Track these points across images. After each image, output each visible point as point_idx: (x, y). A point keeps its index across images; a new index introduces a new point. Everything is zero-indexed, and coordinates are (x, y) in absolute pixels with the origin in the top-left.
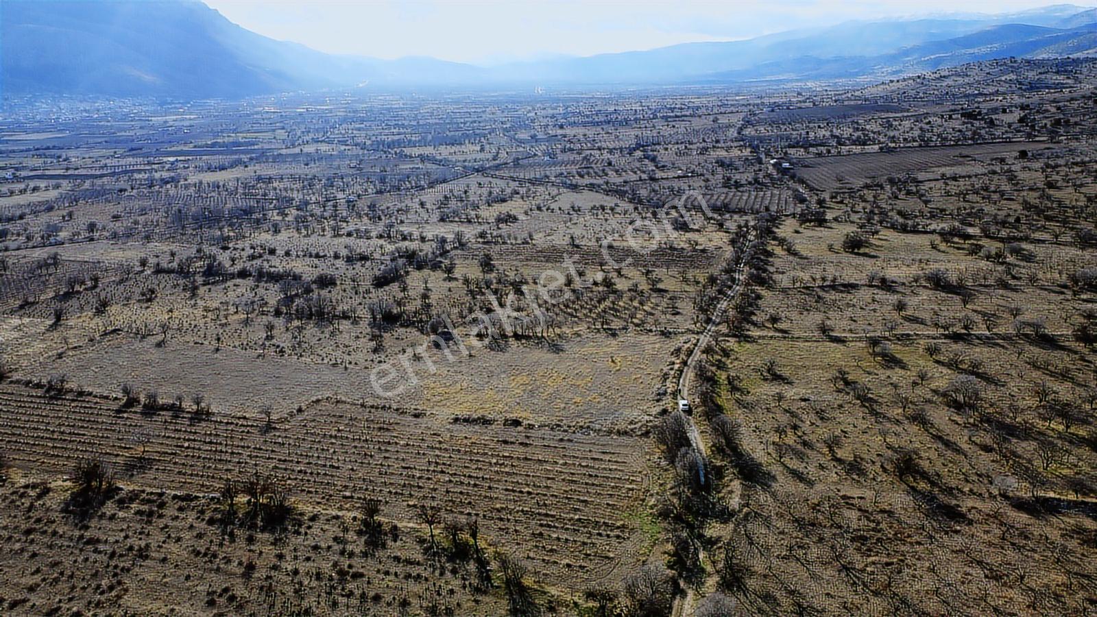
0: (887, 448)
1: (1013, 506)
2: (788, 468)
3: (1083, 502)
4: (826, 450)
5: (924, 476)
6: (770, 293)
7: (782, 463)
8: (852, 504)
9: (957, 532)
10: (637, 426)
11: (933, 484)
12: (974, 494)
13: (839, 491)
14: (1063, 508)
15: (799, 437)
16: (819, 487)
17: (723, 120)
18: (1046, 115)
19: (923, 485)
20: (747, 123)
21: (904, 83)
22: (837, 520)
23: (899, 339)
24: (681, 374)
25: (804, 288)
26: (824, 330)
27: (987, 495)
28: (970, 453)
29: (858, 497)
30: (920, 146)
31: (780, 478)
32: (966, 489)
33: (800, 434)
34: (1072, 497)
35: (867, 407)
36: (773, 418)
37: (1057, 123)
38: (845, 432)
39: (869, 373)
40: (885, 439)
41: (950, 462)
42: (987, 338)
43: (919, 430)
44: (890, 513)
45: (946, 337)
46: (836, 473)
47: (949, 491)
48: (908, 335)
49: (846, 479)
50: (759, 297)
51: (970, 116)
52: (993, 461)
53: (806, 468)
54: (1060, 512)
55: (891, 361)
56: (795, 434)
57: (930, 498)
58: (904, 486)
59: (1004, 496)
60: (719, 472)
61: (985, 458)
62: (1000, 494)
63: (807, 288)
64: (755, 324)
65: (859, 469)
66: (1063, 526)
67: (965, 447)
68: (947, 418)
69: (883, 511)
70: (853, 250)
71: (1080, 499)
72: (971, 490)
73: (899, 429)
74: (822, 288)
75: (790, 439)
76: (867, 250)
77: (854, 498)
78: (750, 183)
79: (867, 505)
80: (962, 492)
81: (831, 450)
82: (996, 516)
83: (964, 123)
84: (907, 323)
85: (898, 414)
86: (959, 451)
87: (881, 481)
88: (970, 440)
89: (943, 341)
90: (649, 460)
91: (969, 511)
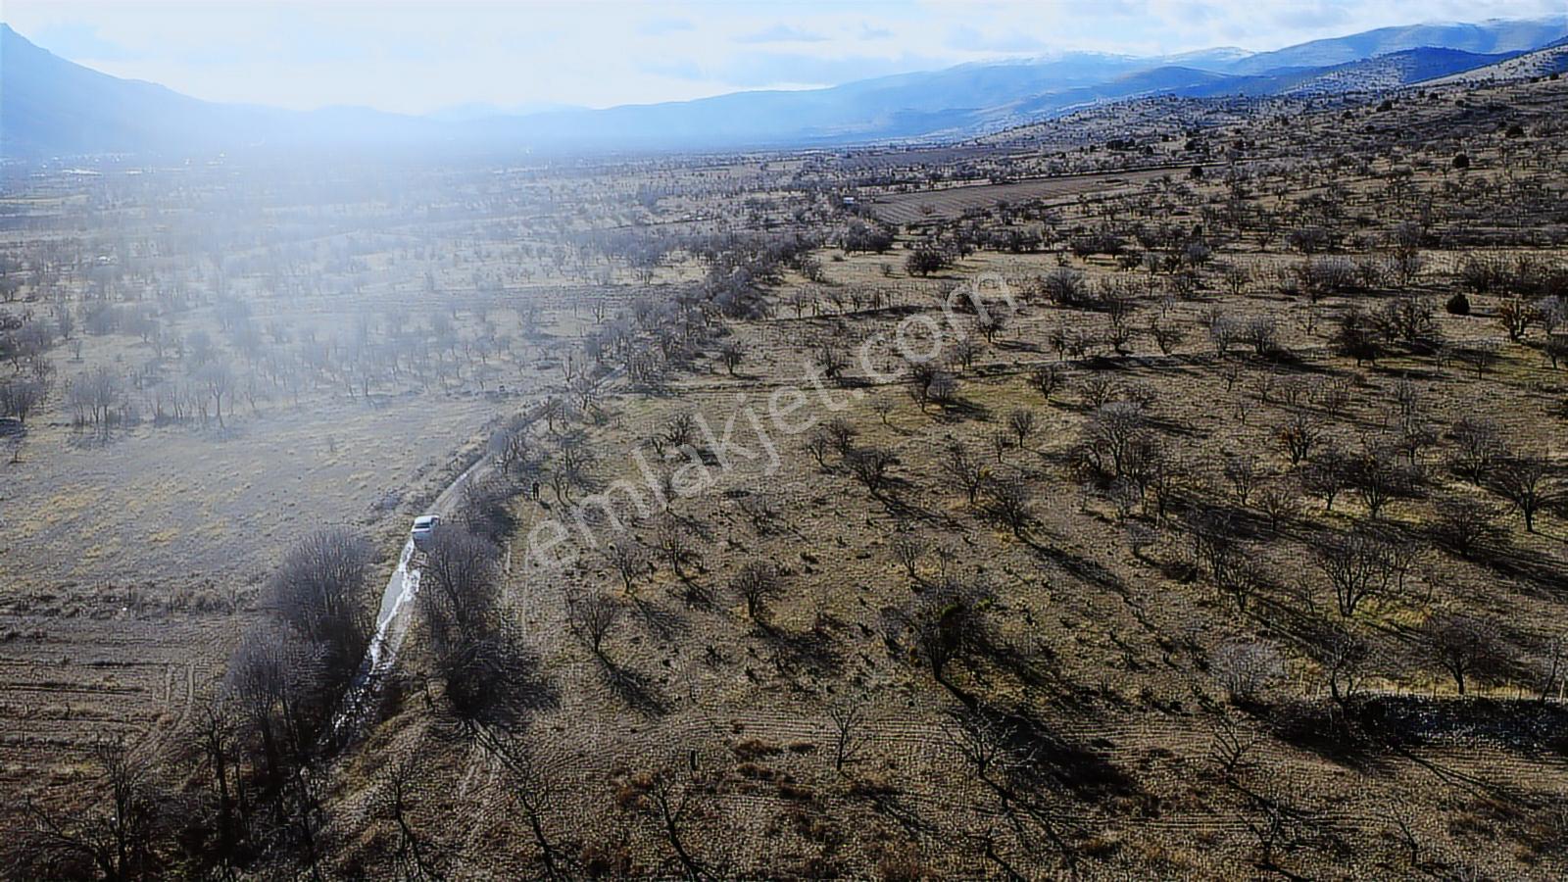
0: (916, 590)
1: (1277, 736)
2: (612, 667)
3: (1482, 703)
4: (742, 610)
5: (1009, 659)
7: (600, 655)
8: (766, 775)
9: (1104, 852)
11: (1031, 680)
12: (1156, 705)
13: (738, 729)
14: (1428, 728)
15: (686, 580)
16: (675, 724)
17: (774, 168)
18: (1223, 139)
19: (1003, 690)
20: (812, 169)
21: (1032, 128)
23: (982, 375)
24: (471, 464)
25: (819, 317)
26: (831, 368)
27: (1193, 707)
28: (1135, 586)
29: (794, 748)
30: (1050, 176)
31: (571, 700)
32: (1132, 692)
33: (688, 573)
34: (1446, 689)
35: (883, 499)
36: (639, 539)
37: (1239, 145)
38: (813, 561)
39: (905, 433)
40: (912, 570)
41: (1085, 614)
42: (1162, 362)
43: (1006, 540)
44: (883, 796)
45: (1078, 365)
46: (750, 673)
47: (1078, 701)
48: (1002, 367)
49: (773, 688)
51: (1117, 145)
52: (1202, 604)
53: (666, 663)
54: (1418, 742)
55: (958, 410)
56: (679, 573)
57: (1018, 728)
58: (944, 697)
59: (1246, 703)
60: (393, 697)
61: (1180, 597)
62: (1234, 701)
63: (825, 317)
64: (694, 370)
65: (822, 657)
66: (1445, 793)
67: (1124, 572)
68: (1077, 510)
69: (861, 792)
70: (925, 273)
71: (1473, 690)
72: (1146, 695)
73: (954, 540)
74: (853, 316)
75: (658, 587)
76: (949, 273)
77: (777, 751)
79: (817, 773)
80: (1118, 701)
81: (756, 607)
82: (1229, 775)
83: (1111, 154)
84: (1002, 353)
85: (956, 509)
86: (1109, 584)
87: (879, 687)
88: (1136, 554)
89: (1073, 372)
91: (1144, 764)
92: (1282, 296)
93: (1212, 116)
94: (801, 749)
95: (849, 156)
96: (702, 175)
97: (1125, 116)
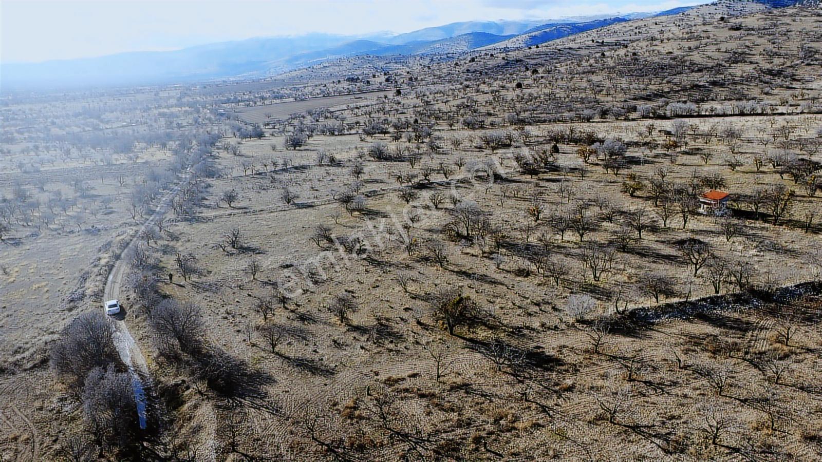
0: (413, 298)
2: (288, 358)
3: (668, 305)
4: (335, 319)
6: (222, 182)
7: (277, 354)
8: (406, 390)
9: (570, 389)
10: (27, 354)
12: (549, 328)
13: (377, 374)
14: (653, 318)
15: (292, 311)
16: (345, 376)
18: (402, 76)
19: (483, 334)
20: (185, 94)
21: (300, 71)
22: (397, 425)
23: (368, 196)
24: (111, 270)
25: (257, 174)
26: (288, 199)
27: (563, 326)
28: (506, 282)
29: (409, 376)
30: (324, 96)
31: (280, 377)
32: (536, 324)
33: (292, 307)
34: (651, 302)
36: (250, 295)
37: (411, 79)
38: (352, 292)
40: (405, 289)
41: (495, 296)
43: (438, 270)
44: (466, 387)
46: (362, 348)
47: (517, 332)
48: (375, 191)
49: (379, 353)
50: (209, 186)
51: (351, 80)
52: (539, 284)
53: (315, 351)
54: (653, 324)
55: (370, 213)
56: (287, 309)
58: (460, 341)
59: (582, 321)
61: (528, 286)
62: (578, 321)
63: (260, 174)
64: (208, 207)
65: (390, 334)
66: (673, 341)
67: (498, 277)
68: (459, 253)
69: (455, 388)
70: (295, 148)
71: (661, 301)
72: (543, 325)
73: (413, 274)
74: (275, 172)
75: (281, 317)
76: (307, 147)
77: (403, 379)
78: (191, 124)
79: (429, 384)
80: (533, 329)
81: (343, 318)
82: (596, 351)
83: (349, 85)
84: (369, 185)
85: (404, 259)
86: (494, 282)
87: (428, 343)
88: (498, 268)
90: (41, 409)
91: (560, 351)
92: (478, 150)
93: (388, 65)
94: (414, 375)
95: (205, 88)
96: (120, 100)
97: (346, 65)
